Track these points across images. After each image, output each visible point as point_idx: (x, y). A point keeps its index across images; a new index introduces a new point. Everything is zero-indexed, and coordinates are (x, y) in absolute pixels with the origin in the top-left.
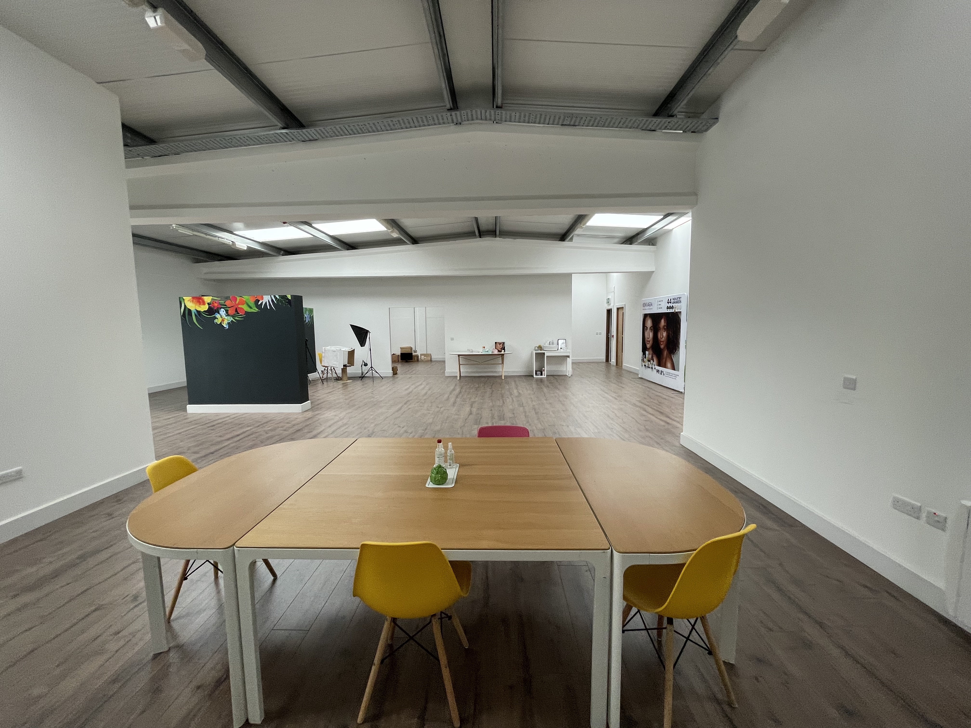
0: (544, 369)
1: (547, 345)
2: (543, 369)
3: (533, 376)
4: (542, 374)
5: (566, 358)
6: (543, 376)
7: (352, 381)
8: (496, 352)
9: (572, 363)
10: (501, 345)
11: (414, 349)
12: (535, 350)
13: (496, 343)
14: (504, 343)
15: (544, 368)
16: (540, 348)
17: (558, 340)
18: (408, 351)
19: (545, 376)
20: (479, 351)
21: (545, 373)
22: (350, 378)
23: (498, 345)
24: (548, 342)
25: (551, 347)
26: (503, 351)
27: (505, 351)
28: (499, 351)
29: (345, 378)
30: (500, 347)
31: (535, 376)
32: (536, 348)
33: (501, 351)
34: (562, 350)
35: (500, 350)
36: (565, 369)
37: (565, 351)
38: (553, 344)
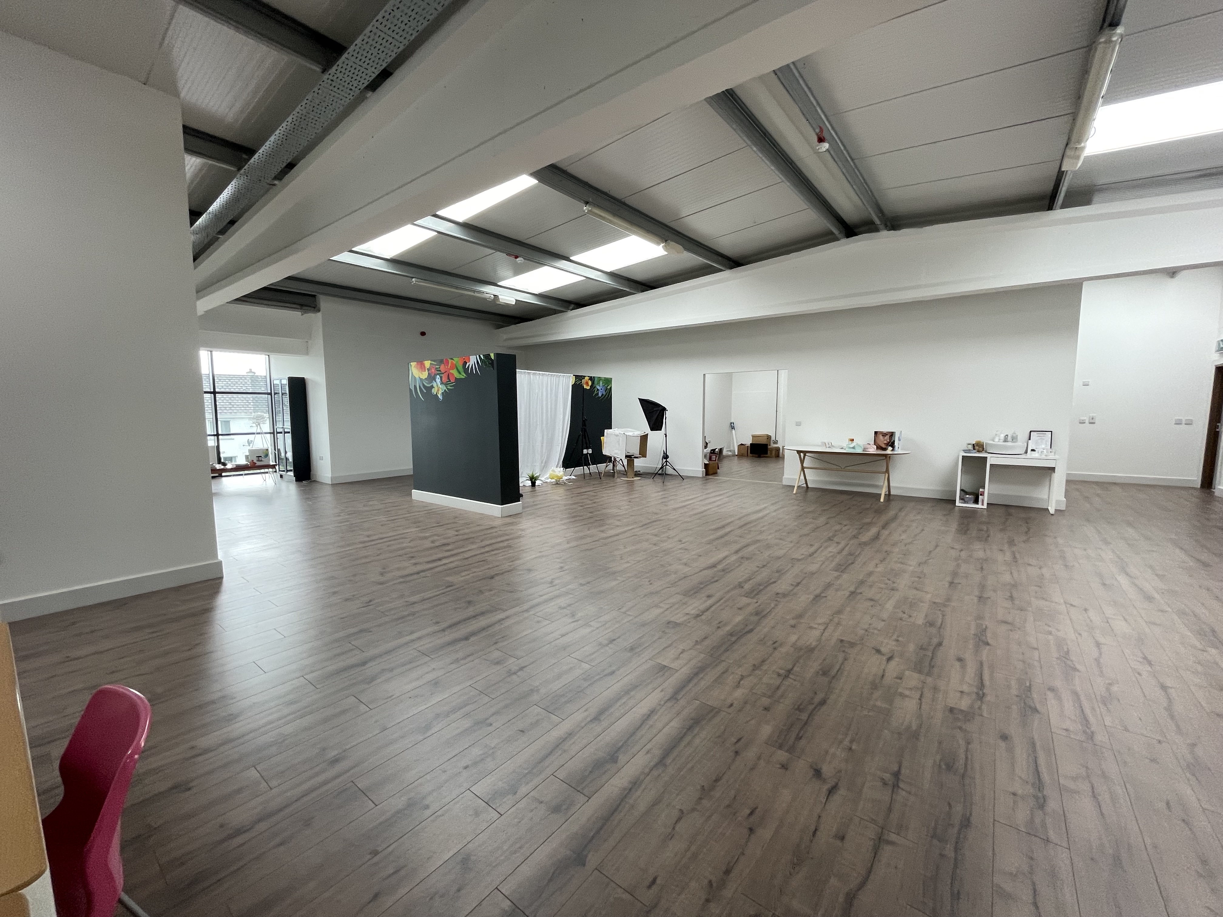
0: (983, 492)
1: (998, 440)
2: (981, 490)
3: (954, 501)
4: (976, 501)
5: (1050, 471)
6: (979, 506)
7: (640, 478)
8: (873, 450)
9: (1068, 482)
10: (888, 437)
11: (773, 438)
12: (965, 451)
13: (876, 433)
14: (892, 434)
15: (984, 487)
16: (979, 446)
17: (1031, 431)
18: (763, 441)
19: (985, 506)
20: (840, 445)
21: (985, 499)
22: (637, 474)
23: (881, 437)
24: (1002, 436)
25: (1006, 448)
26: (890, 448)
27: (893, 450)
28: (879, 448)
29: (630, 473)
30: (883, 441)
31: (958, 503)
32: (970, 447)
33: (885, 449)
34: (1035, 455)
35: (884, 446)
36: (1046, 497)
37: (1043, 457)
38: (1014, 439)
